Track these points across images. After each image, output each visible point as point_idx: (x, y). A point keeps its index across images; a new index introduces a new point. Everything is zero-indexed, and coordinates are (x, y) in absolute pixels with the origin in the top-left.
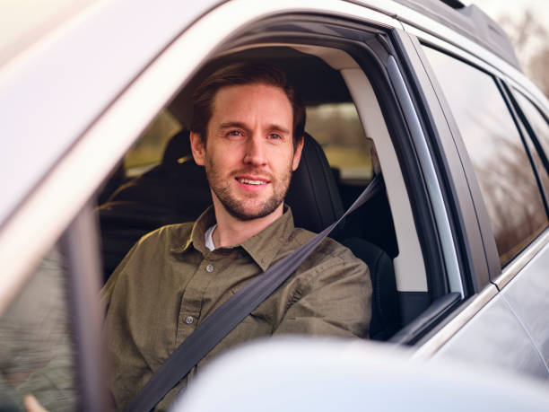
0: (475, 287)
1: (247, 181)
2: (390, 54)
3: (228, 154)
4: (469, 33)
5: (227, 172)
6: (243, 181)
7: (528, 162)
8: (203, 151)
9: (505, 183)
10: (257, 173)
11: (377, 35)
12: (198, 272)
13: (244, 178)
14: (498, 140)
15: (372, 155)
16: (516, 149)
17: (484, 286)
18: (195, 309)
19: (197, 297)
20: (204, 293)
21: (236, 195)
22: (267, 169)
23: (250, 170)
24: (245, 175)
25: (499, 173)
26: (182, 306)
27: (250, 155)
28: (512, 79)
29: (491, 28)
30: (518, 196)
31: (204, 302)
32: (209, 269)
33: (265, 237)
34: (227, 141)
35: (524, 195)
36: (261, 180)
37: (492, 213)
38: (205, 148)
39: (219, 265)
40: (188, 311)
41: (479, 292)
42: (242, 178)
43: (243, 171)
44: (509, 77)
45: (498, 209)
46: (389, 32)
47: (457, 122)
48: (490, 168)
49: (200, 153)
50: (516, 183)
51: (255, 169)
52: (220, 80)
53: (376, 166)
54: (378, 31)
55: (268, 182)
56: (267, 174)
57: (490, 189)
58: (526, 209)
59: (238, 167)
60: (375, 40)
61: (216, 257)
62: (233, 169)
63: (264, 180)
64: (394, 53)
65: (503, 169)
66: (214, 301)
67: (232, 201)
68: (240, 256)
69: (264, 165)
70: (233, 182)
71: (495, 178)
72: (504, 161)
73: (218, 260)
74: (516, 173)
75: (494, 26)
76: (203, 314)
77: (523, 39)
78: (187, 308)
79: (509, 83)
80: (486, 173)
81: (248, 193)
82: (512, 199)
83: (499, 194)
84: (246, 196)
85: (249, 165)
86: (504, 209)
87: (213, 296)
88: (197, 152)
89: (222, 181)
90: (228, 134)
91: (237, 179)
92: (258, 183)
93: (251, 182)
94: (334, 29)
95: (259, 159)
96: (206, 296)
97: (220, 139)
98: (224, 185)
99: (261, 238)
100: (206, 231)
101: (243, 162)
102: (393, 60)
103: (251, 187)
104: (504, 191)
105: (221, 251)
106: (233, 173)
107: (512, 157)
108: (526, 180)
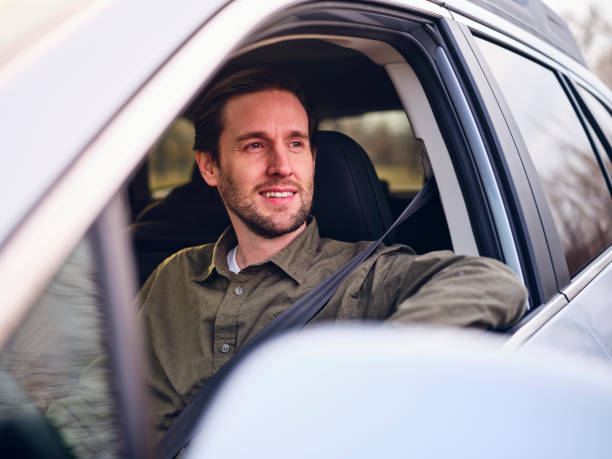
0: (541, 296)
1: (273, 194)
2: (439, 45)
3: (250, 168)
4: (527, 24)
5: (250, 187)
6: (268, 195)
7: (601, 173)
8: (215, 170)
9: (574, 195)
10: (284, 183)
11: (423, 24)
12: (227, 296)
13: (270, 191)
14: (565, 148)
15: (423, 157)
16: (586, 158)
17: (551, 296)
18: (229, 336)
19: (230, 322)
20: (237, 317)
21: (263, 210)
22: (293, 178)
23: (276, 182)
24: (271, 188)
25: (568, 185)
26: (216, 334)
27: (275, 165)
28: (576, 74)
29: (550, 19)
30: (589, 211)
31: (238, 326)
32: (238, 291)
33: (294, 249)
34: (246, 154)
35: (596, 209)
36: (286, 191)
37: (560, 228)
38: (219, 165)
39: (249, 286)
40: (222, 338)
41: (546, 302)
42: (266, 192)
43: (268, 183)
44: (572, 72)
45: (567, 225)
46: (437, 21)
47: (518, 124)
48: (557, 178)
49: (212, 173)
50: (586, 196)
51: (281, 180)
52: (228, 90)
53: (427, 169)
54: (424, 20)
55: (295, 193)
56: (295, 184)
57: (557, 202)
58: (598, 225)
59: (262, 181)
60: (421, 30)
61: (244, 277)
62: (257, 183)
63: (291, 191)
64: (443, 44)
65: (572, 179)
66: (249, 324)
67: (259, 218)
68: (269, 274)
69: (291, 175)
70: (258, 198)
71: (562, 190)
72: (572, 171)
73: (246, 281)
74: (586, 184)
75: (554, 18)
76: (240, 339)
77: (588, 39)
78: (222, 335)
79: (573, 78)
80: (552, 185)
81: (277, 207)
82: (582, 213)
83: (567, 208)
84: (275, 210)
85: (274, 176)
86: (573, 224)
87: (247, 319)
88: (208, 173)
89: (246, 198)
90: (246, 147)
91: (261, 193)
92: (285, 194)
93: (278, 195)
94: (372, 17)
95: (285, 169)
96: (240, 319)
97: (237, 153)
98: (249, 201)
99: (290, 251)
100: (227, 253)
101: (267, 173)
102: (443, 52)
103: (279, 200)
104: (573, 204)
105: (249, 271)
106: (257, 188)
107: (581, 167)
108: (597, 193)
